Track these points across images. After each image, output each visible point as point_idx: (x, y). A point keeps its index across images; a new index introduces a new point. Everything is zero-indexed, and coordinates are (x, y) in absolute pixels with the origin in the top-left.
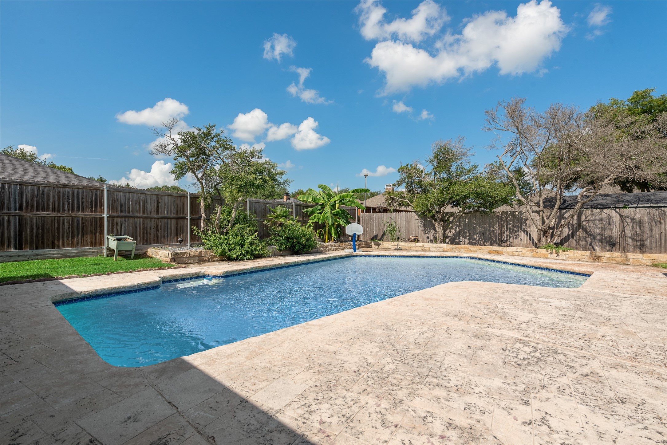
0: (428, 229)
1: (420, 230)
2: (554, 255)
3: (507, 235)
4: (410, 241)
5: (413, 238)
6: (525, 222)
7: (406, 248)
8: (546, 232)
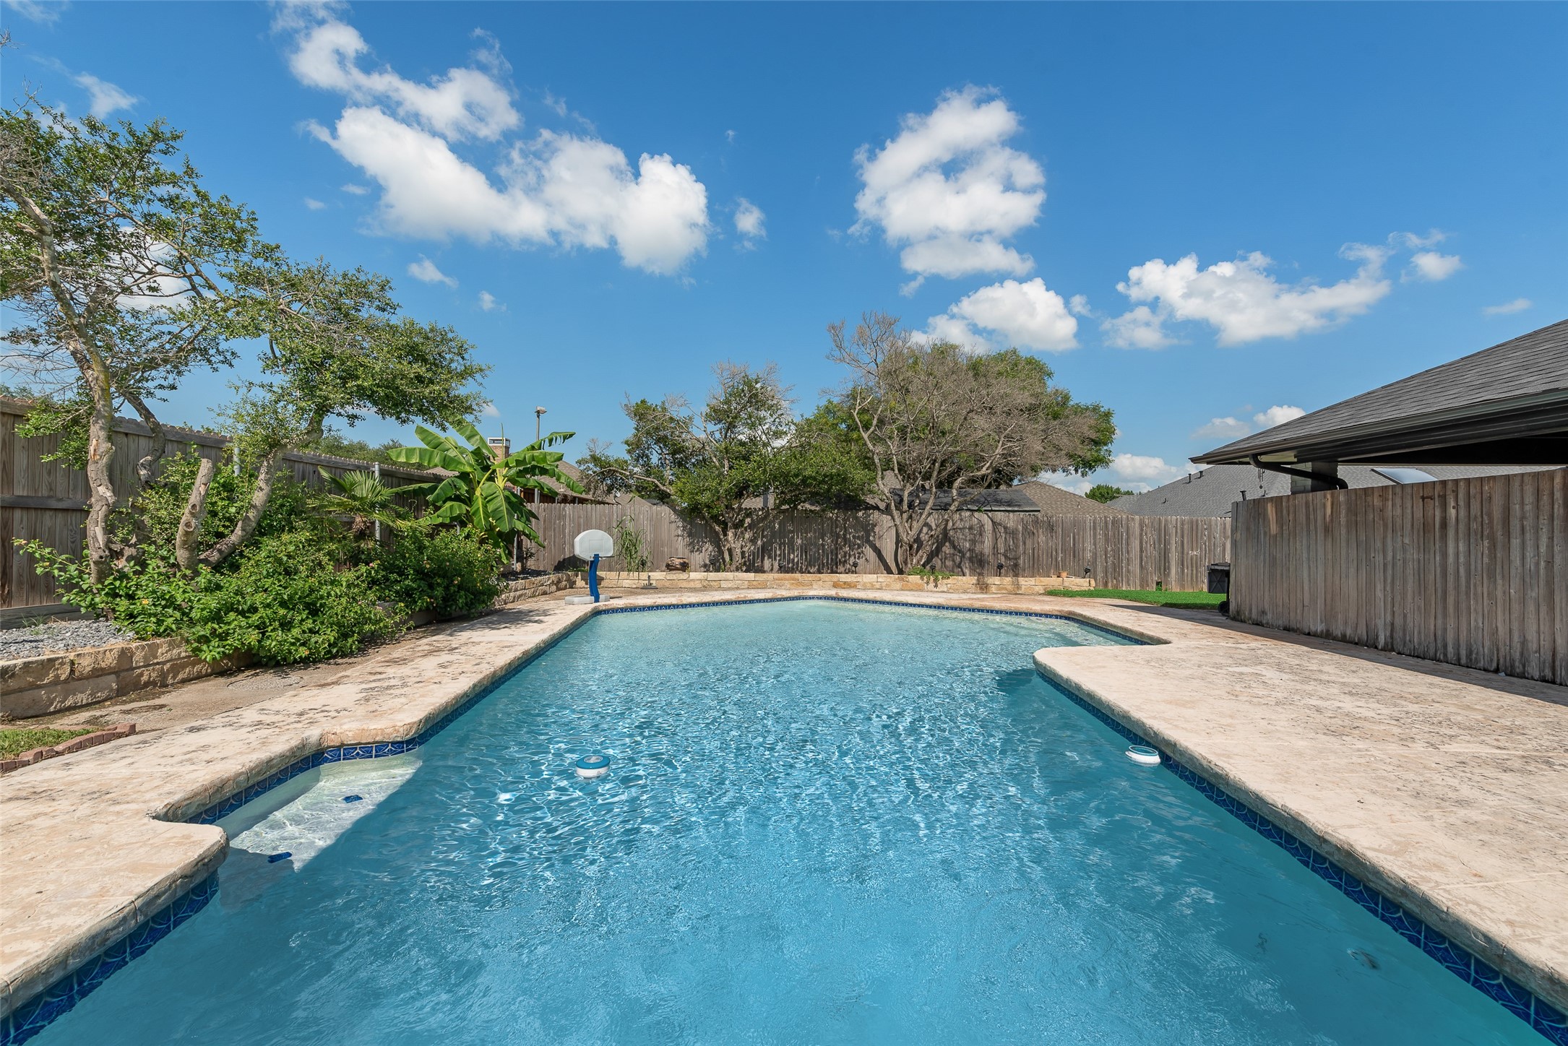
0: (698, 542)
1: (681, 545)
2: (932, 585)
3: (845, 553)
4: (670, 568)
5: (677, 562)
6: (873, 530)
7: (667, 584)
8: (911, 547)
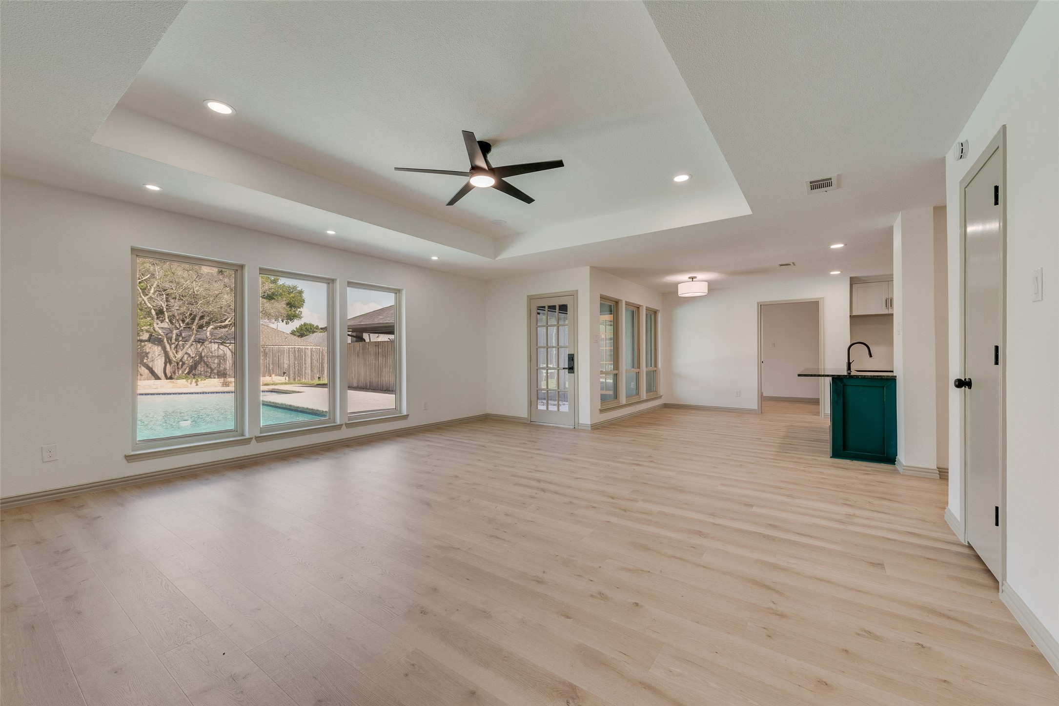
8: (178, 364)
